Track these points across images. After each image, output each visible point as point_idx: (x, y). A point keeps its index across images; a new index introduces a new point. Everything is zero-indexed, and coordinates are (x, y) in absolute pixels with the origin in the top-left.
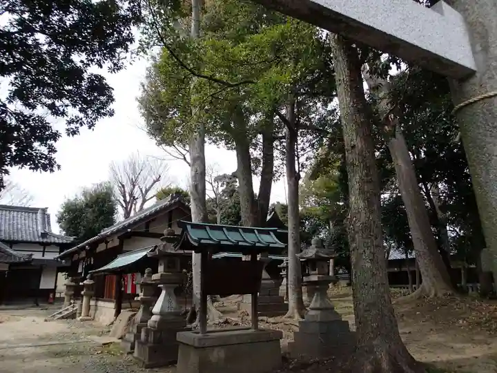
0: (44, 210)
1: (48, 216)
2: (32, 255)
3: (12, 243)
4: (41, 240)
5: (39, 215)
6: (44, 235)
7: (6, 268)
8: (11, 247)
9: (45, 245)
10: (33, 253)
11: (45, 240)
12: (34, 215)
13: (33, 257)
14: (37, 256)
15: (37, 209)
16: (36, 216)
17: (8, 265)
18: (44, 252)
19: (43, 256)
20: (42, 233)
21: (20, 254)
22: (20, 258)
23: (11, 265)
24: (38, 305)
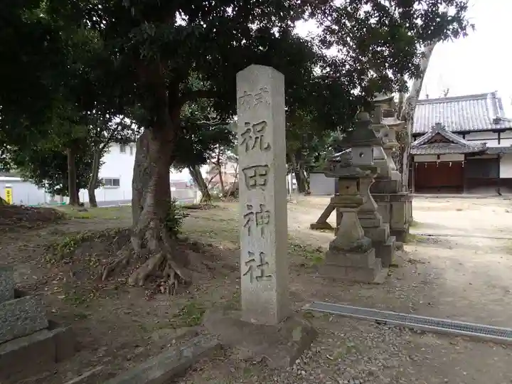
0: (493, 94)
1: (500, 100)
2: (485, 144)
3: (464, 133)
4: (494, 127)
5: (489, 101)
6: (497, 121)
7: (462, 158)
8: (464, 138)
9: (499, 131)
10: (487, 141)
11: (498, 127)
12: (483, 101)
13: (487, 145)
14: (492, 144)
15: (486, 95)
16: (486, 102)
17: (463, 155)
18: (499, 139)
19: (499, 144)
20: (494, 120)
21: (474, 144)
22: (474, 148)
23: (466, 155)
24: (500, 195)
